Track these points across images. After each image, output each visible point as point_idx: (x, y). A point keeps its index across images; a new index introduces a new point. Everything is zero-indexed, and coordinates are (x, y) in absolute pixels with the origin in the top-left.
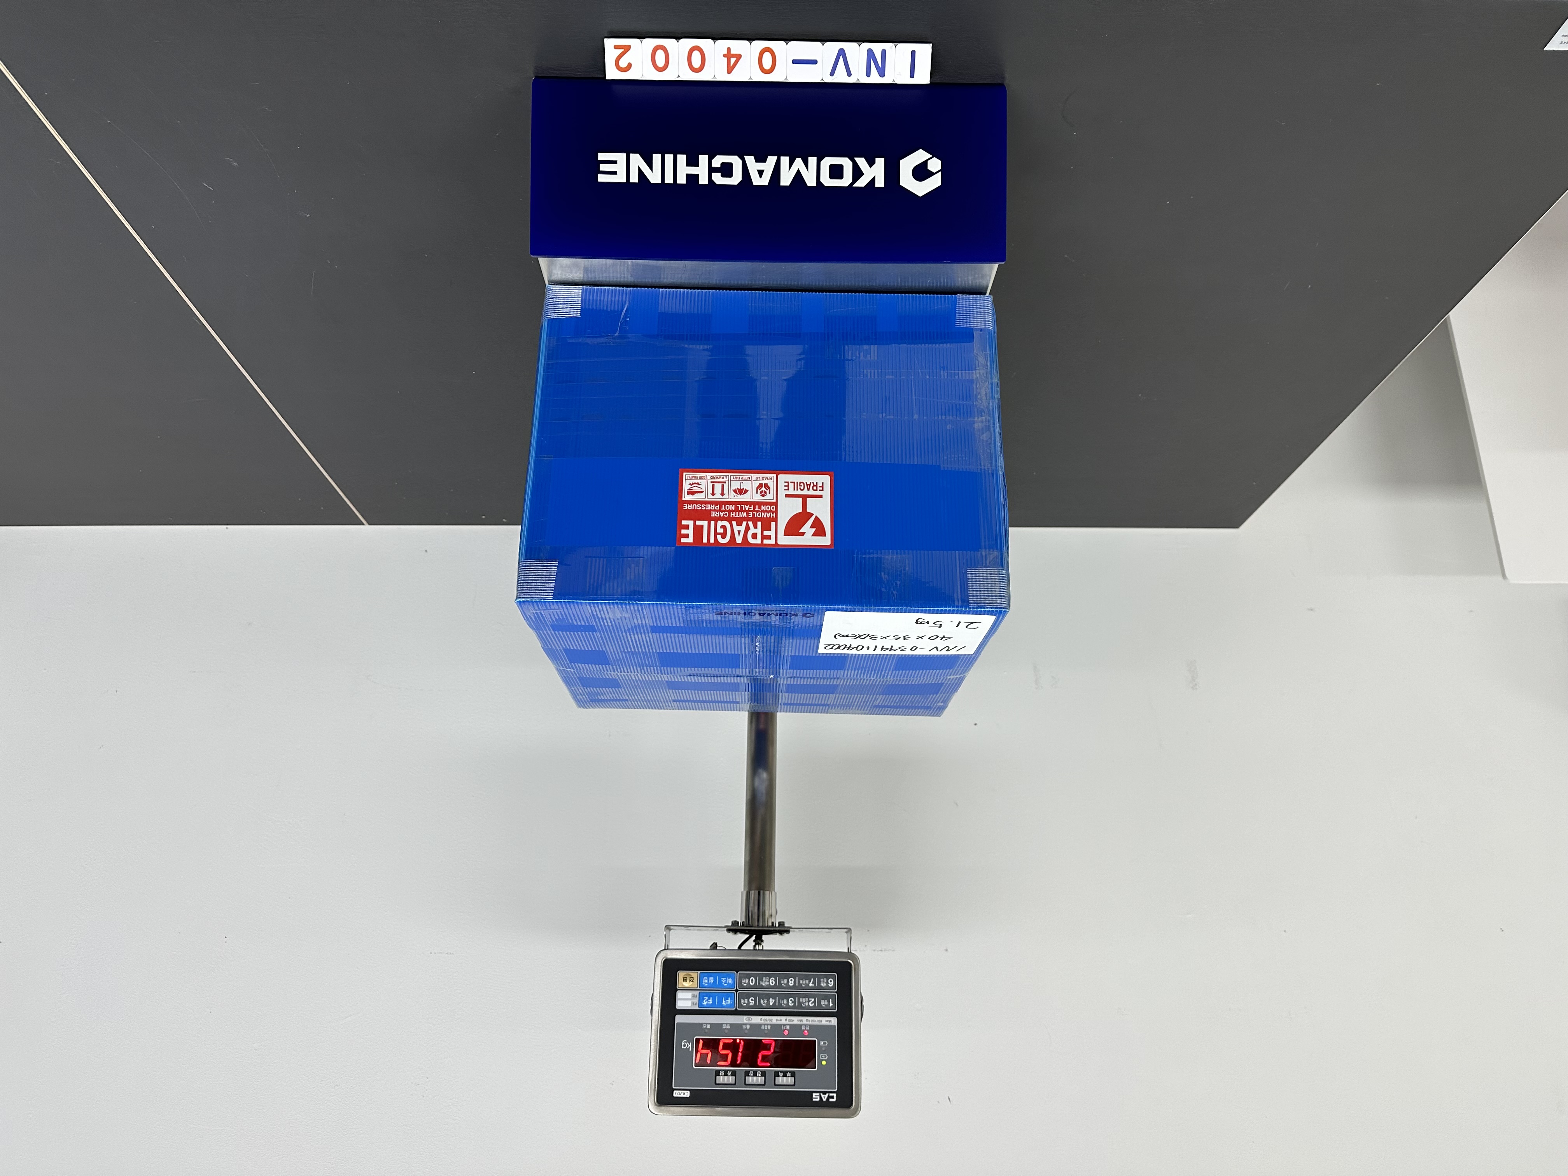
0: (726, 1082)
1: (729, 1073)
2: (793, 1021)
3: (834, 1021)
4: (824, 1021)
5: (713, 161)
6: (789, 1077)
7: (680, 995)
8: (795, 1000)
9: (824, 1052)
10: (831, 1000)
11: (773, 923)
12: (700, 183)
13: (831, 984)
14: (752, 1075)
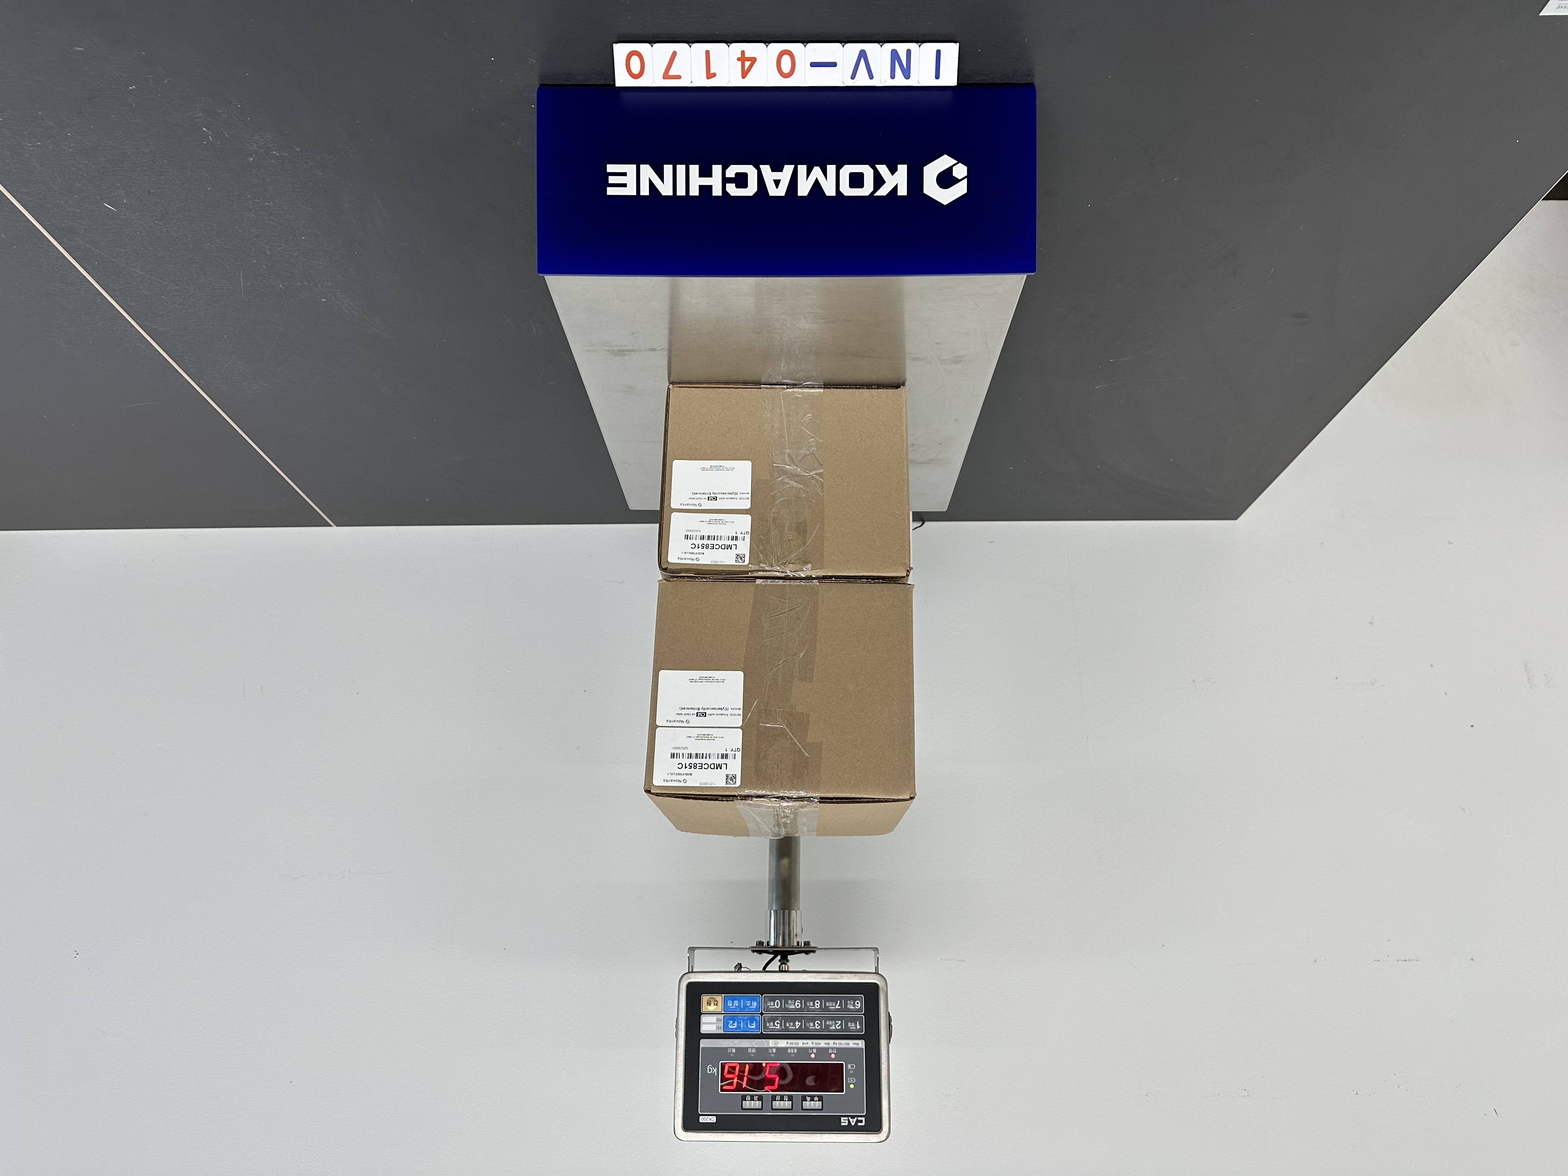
0: (753, 1107)
1: (756, 1098)
2: (820, 1044)
3: (861, 1044)
4: (851, 1044)
5: (727, 171)
6: (816, 1101)
7: (704, 1019)
8: (821, 1022)
9: (852, 1075)
10: (858, 1022)
11: (798, 945)
12: (714, 194)
13: (858, 1005)
14: (779, 1099)
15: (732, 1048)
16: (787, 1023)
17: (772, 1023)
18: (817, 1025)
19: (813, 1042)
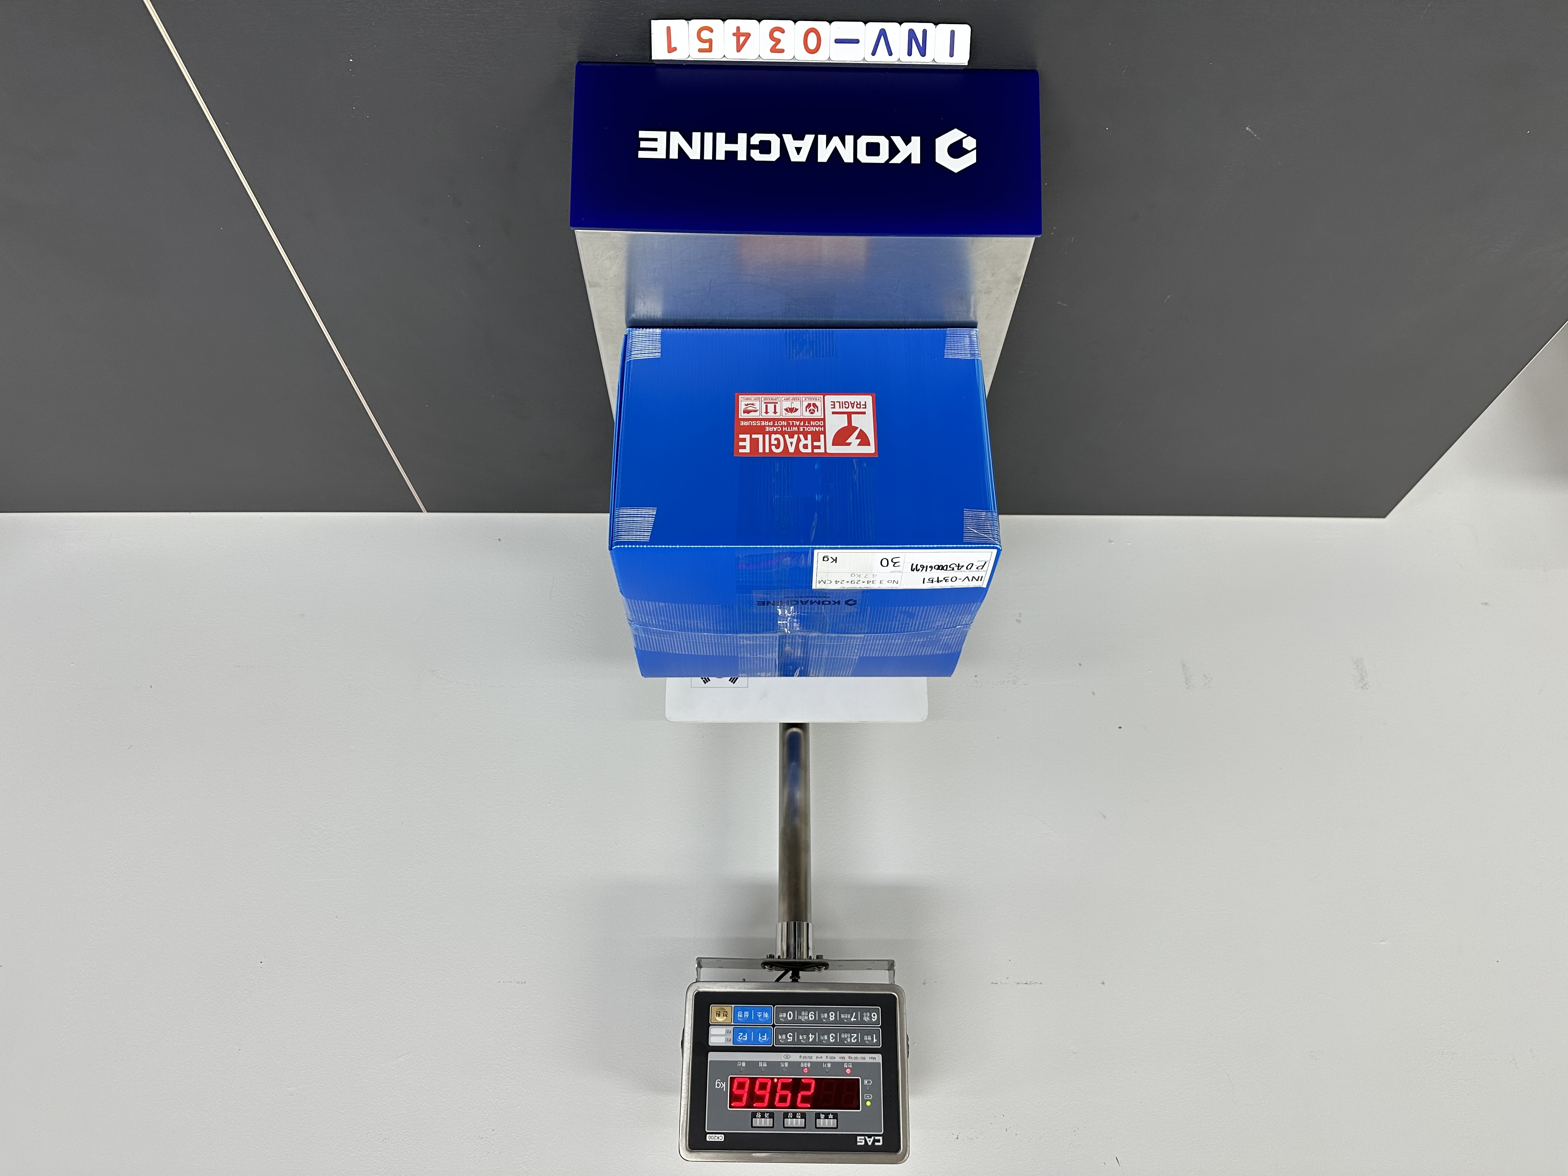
0: (763, 1125)
1: (767, 1116)
2: (834, 1058)
3: (878, 1058)
4: (868, 1058)
6: (831, 1119)
7: (713, 1030)
8: (836, 1035)
9: (868, 1092)
10: (874, 1035)
11: (810, 960)
12: (739, 159)
13: (875, 1019)
14: (791, 1117)
15: (742, 1062)
16: (800, 1036)
17: (784, 1037)
18: (831, 1038)
19: (827, 1056)
